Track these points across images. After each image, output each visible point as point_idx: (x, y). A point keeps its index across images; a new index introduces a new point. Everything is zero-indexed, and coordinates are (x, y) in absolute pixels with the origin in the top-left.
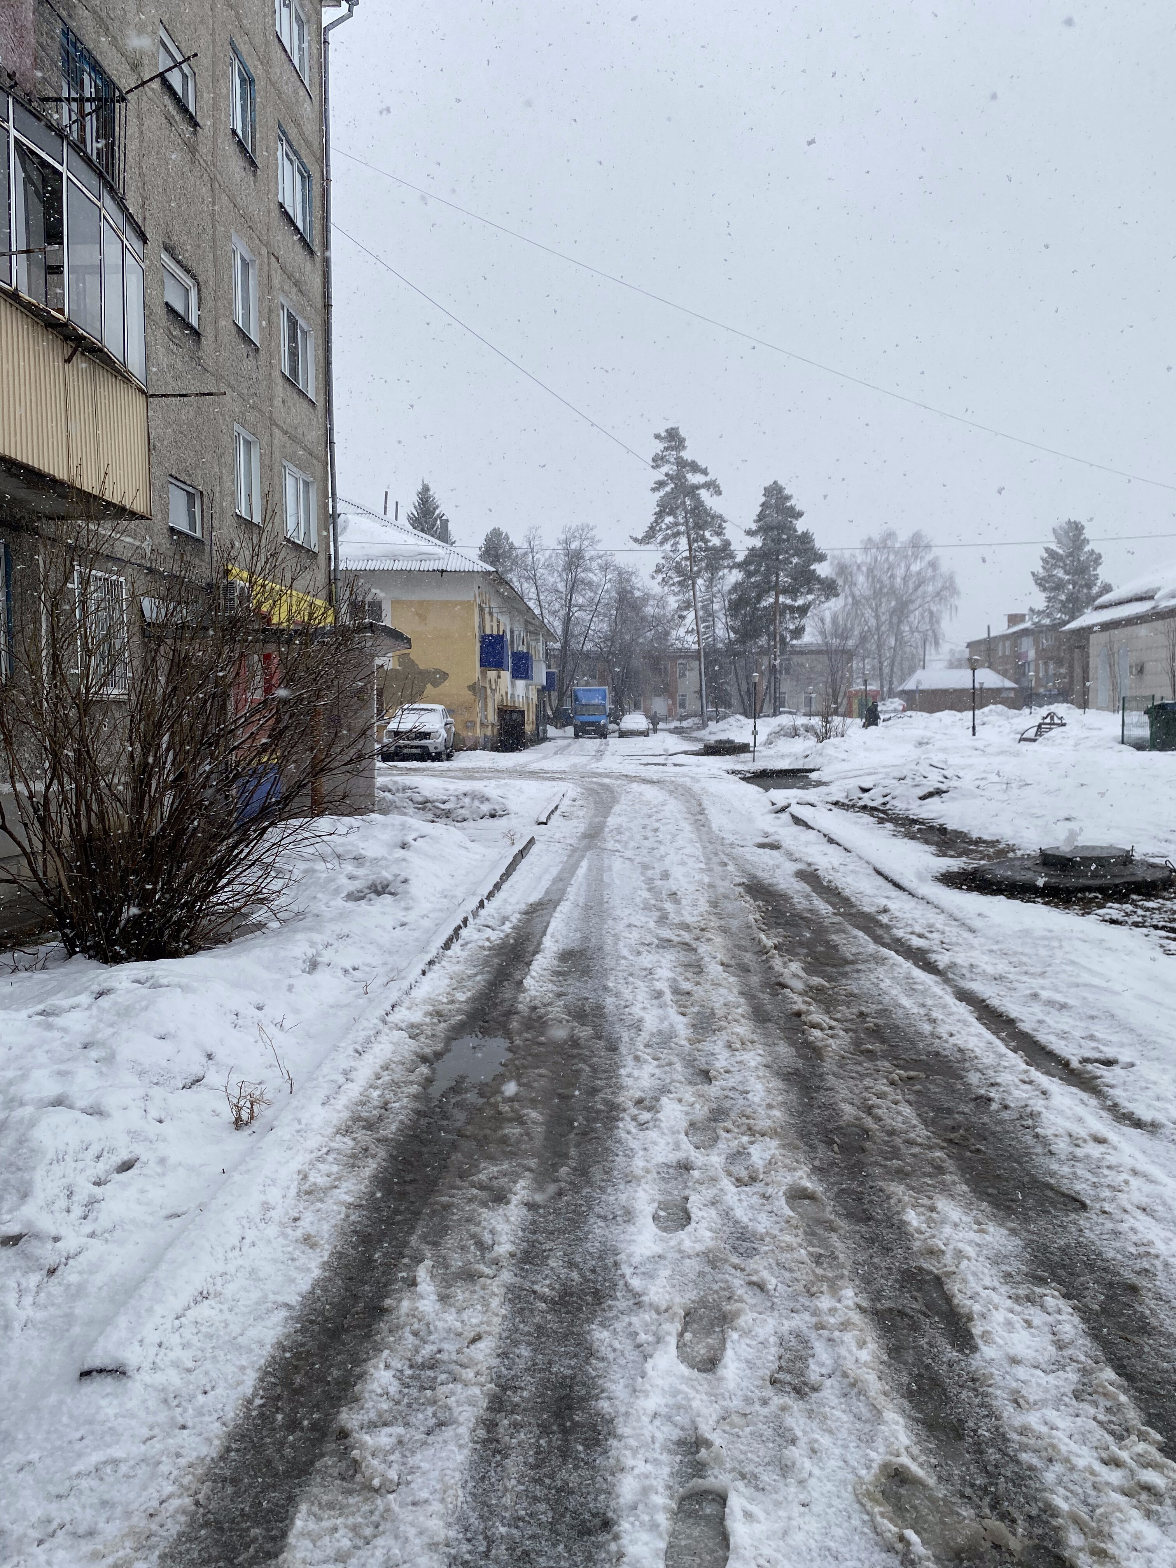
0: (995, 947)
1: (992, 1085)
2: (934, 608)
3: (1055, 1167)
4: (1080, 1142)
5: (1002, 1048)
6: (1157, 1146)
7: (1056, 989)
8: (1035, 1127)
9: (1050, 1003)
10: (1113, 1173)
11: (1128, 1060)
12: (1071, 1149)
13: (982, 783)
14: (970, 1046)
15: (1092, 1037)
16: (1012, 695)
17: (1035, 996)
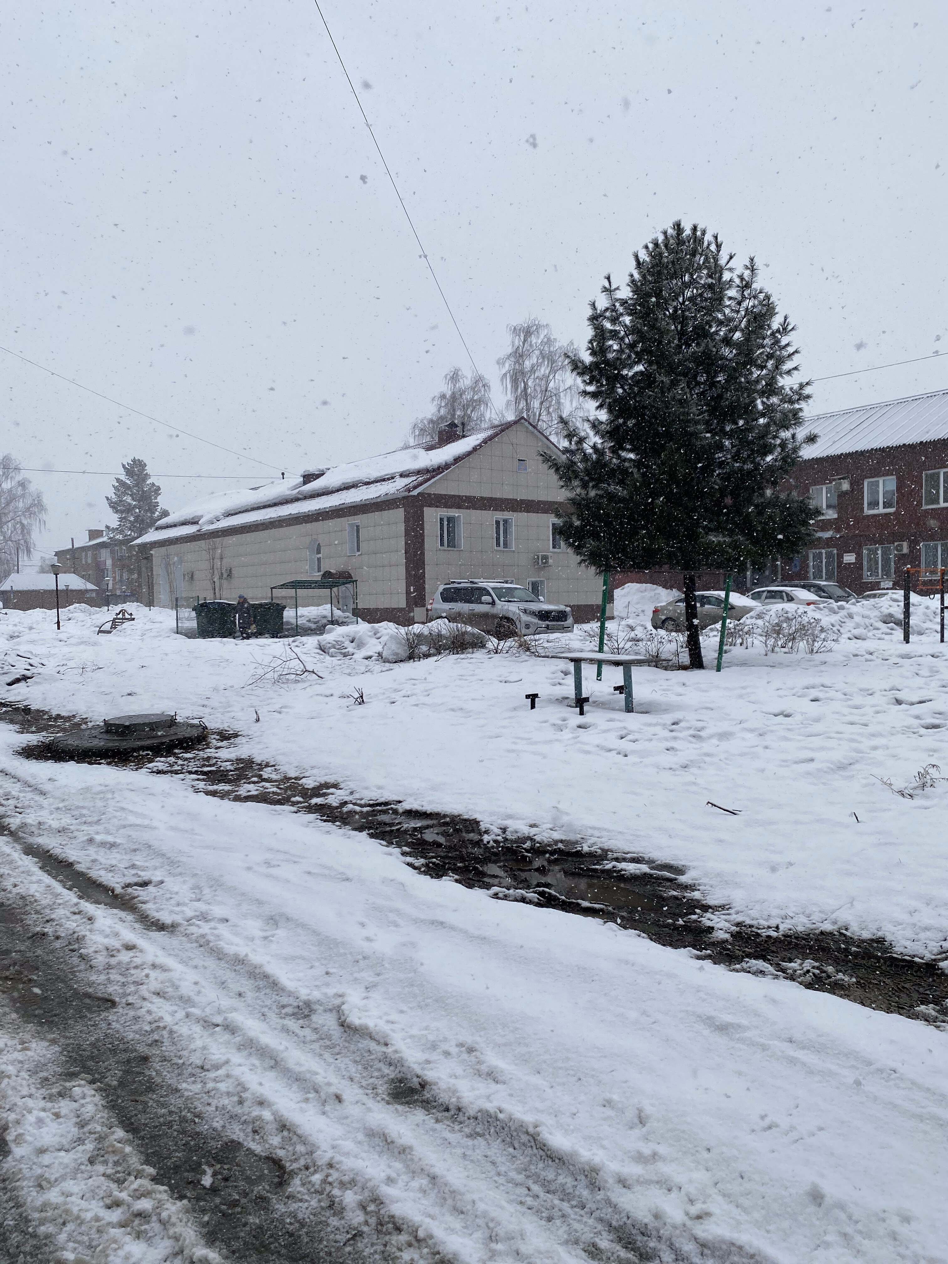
0: (61, 805)
1: (48, 921)
2: (25, 522)
3: (93, 978)
4: (114, 953)
5: (58, 887)
6: (174, 942)
7: (108, 833)
8: (80, 949)
9: (103, 844)
10: (139, 971)
11: (159, 879)
12: (107, 960)
13: (62, 669)
14: (31, 892)
15: (133, 866)
16: (94, 595)
17: (91, 841)
